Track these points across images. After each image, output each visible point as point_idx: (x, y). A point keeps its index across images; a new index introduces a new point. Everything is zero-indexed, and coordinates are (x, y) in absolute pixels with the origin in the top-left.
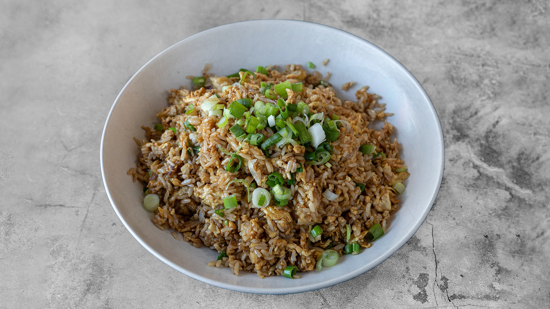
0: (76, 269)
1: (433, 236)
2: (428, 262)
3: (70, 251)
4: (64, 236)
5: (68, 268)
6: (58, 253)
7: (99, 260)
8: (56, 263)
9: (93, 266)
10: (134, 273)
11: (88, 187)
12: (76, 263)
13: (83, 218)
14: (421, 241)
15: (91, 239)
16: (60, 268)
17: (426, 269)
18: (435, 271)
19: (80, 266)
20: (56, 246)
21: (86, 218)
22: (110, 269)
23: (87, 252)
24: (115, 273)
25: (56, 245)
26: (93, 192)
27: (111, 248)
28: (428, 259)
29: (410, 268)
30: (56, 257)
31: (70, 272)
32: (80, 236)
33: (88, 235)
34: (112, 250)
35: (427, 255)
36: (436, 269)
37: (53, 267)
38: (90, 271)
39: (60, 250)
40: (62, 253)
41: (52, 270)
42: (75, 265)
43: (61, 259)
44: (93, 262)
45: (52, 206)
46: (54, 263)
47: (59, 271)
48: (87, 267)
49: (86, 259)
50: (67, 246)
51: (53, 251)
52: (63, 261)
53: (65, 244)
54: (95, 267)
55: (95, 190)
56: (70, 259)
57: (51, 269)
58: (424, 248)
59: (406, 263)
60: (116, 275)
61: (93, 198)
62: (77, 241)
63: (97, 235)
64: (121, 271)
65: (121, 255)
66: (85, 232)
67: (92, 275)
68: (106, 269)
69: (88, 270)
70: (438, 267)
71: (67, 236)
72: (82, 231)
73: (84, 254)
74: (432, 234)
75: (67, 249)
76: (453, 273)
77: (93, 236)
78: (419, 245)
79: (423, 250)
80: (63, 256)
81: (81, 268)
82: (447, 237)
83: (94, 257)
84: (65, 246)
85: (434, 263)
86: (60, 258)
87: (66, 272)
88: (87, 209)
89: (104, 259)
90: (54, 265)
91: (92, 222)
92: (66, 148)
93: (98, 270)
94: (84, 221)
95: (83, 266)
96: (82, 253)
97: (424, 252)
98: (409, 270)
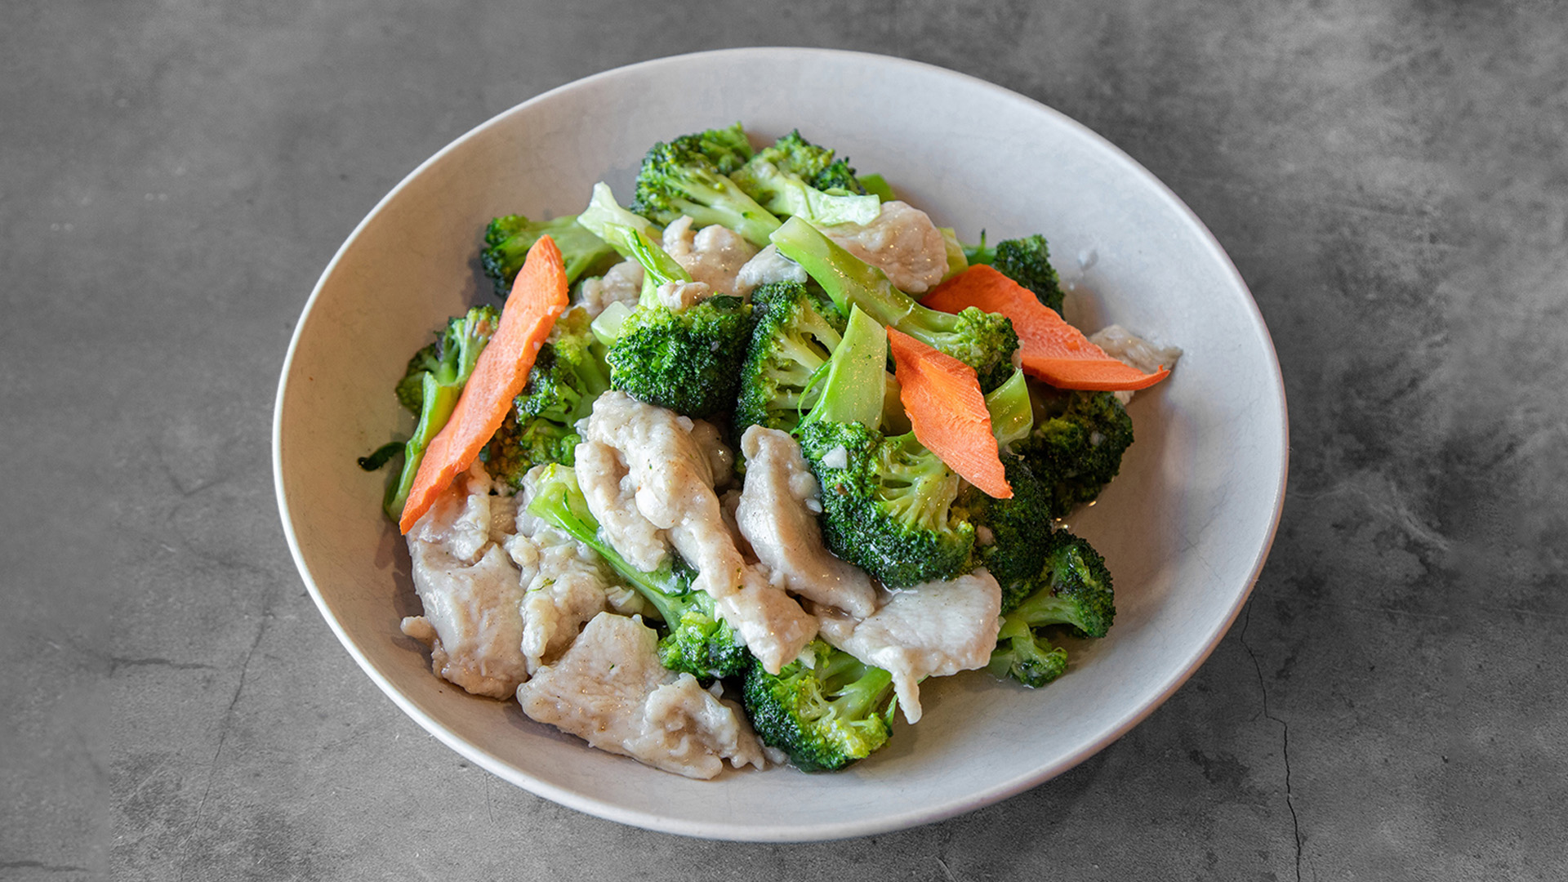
0: (204, 857)
1: (1286, 756)
2: (1273, 839)
3: (186, 801)
4: (167, 755)
5: (179, 854)
6: (148, 806)
7: (275, 829)
8: (142, 839)
9: (257, 847)
10: (383, 870)
11: (244, 604)
12: (206, 840)
13: (227, 701)
14: (1250, 772)
15: (252, 765)
16: (155, 855)
17: (1266, 858)
18: (1295, 866)
19: (217, 848)
20: (144, 788)
21: (235, 701)
22: (310, 855)
23: (240, 804)
24: (323, 870)
25: (144, 784)
26: (259, 620)
27: (312, 792)
28: (1273, 829)
29: (1219, 854)
30: (143, 820)
31: (184, 868)
32: (218, 754)
33: (243, 753)
34: (315, 797)
35: (1269, 814)
36: (1298, 859)
37: (131, 851)
38: (245, 863)
39: (155, 799)
40: (163, 808)
41: (130, 860)
42: (202, 846)
43: (158, 827)
44: (256, 836)
45: (134, 662)
46: (135, 841)
47: (150, 866)
48: (239, 850)
49: (237, 827)
50: (179, 786)
51: (135, 802)
52: (165, 834)
53: (172, 781)
54: (262, 852)
55: (267, 615)
56: (186, 828)
57: (127, 858)
58: (1261, 794)
59: (1207, 839)
60: (325, 877)
61: (259, 639)
62: (208, 772)
63: (271, 753)
64: (343, 861)
65: (344, 814)
66: (233, 742)
67: (253, 874)
68: (297, 857)
69: (243, 860)
70: (1304, 853)
71: (178, 754)
72: (223, 739)
73: (228, 810)
74: (1285, 752)
75: (177, 796)
76: (1349, 872)
77: (257, 754)
78: (1244, 785)
79: (1257, 799)
80: (165, 816)
81: (219, 856)
82: (1329, 760)
83: (260, 820)
84: (171, 787)
85: (1292, 841)
86: (154, 822)
87: (171, 867)
88: (241, 673)
89: (289, 827)
90: (137, 844)
91: (256, 713)
92: (177, 486)
93: (273, 861)
94: (231, 708)
95: (225, 849)
96: (224, 808)
97: (1261, 807)
98: (1216, 861)
